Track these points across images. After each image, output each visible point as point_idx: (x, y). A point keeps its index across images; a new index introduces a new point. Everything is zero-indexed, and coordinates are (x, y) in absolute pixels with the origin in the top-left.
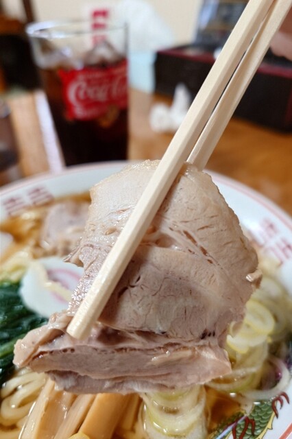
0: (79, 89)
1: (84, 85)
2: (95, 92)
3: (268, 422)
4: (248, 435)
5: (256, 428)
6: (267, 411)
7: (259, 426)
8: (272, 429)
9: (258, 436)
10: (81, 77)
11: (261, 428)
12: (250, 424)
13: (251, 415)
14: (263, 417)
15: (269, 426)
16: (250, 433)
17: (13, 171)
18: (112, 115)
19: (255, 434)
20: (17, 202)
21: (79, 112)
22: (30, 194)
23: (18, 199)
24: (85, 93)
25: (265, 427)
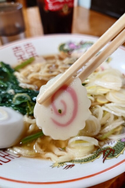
3: (121, 151)
4: (110, 155)
5: (115, 153)
6: (122, 147)
7: (116, 152)
8: (123, 154)
9: (115, 156)
11: (117, 153)
12: (112, 151)
13: (113, 148)
14: (119, 149)
15: (122, 152)
16: (112, 155)
19: (114, 155)
20: (19, 49)
25: (119, 153)
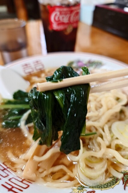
0: (56, 15)
1: (58, 13)
2: (63, 18)
10: (57, 9)
17: (24, 52)
18: (69, 30)
20: (28, 66)
21: (55, 27)
22: (34, 63)
23: (29, 64)
24: (59, 18)
